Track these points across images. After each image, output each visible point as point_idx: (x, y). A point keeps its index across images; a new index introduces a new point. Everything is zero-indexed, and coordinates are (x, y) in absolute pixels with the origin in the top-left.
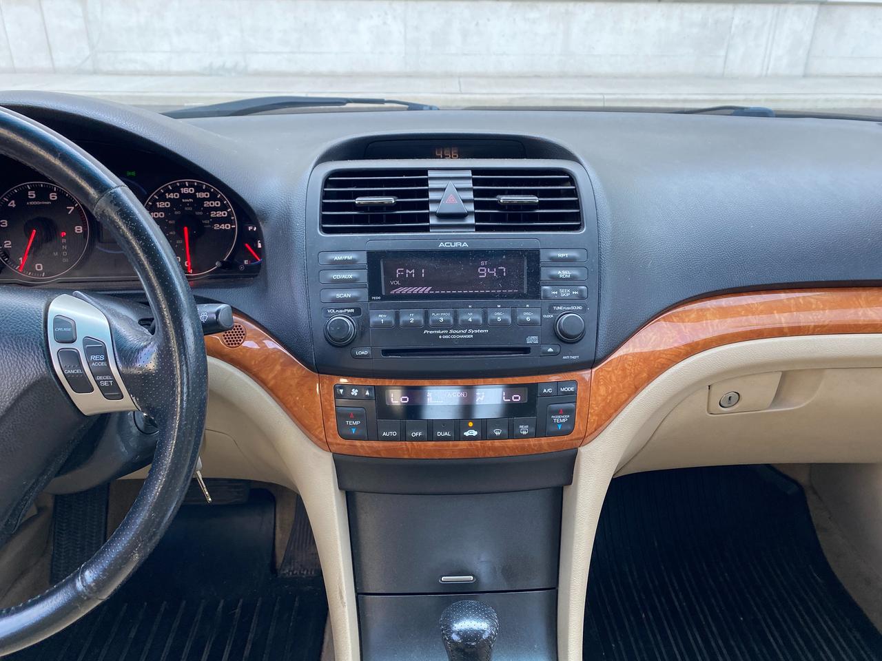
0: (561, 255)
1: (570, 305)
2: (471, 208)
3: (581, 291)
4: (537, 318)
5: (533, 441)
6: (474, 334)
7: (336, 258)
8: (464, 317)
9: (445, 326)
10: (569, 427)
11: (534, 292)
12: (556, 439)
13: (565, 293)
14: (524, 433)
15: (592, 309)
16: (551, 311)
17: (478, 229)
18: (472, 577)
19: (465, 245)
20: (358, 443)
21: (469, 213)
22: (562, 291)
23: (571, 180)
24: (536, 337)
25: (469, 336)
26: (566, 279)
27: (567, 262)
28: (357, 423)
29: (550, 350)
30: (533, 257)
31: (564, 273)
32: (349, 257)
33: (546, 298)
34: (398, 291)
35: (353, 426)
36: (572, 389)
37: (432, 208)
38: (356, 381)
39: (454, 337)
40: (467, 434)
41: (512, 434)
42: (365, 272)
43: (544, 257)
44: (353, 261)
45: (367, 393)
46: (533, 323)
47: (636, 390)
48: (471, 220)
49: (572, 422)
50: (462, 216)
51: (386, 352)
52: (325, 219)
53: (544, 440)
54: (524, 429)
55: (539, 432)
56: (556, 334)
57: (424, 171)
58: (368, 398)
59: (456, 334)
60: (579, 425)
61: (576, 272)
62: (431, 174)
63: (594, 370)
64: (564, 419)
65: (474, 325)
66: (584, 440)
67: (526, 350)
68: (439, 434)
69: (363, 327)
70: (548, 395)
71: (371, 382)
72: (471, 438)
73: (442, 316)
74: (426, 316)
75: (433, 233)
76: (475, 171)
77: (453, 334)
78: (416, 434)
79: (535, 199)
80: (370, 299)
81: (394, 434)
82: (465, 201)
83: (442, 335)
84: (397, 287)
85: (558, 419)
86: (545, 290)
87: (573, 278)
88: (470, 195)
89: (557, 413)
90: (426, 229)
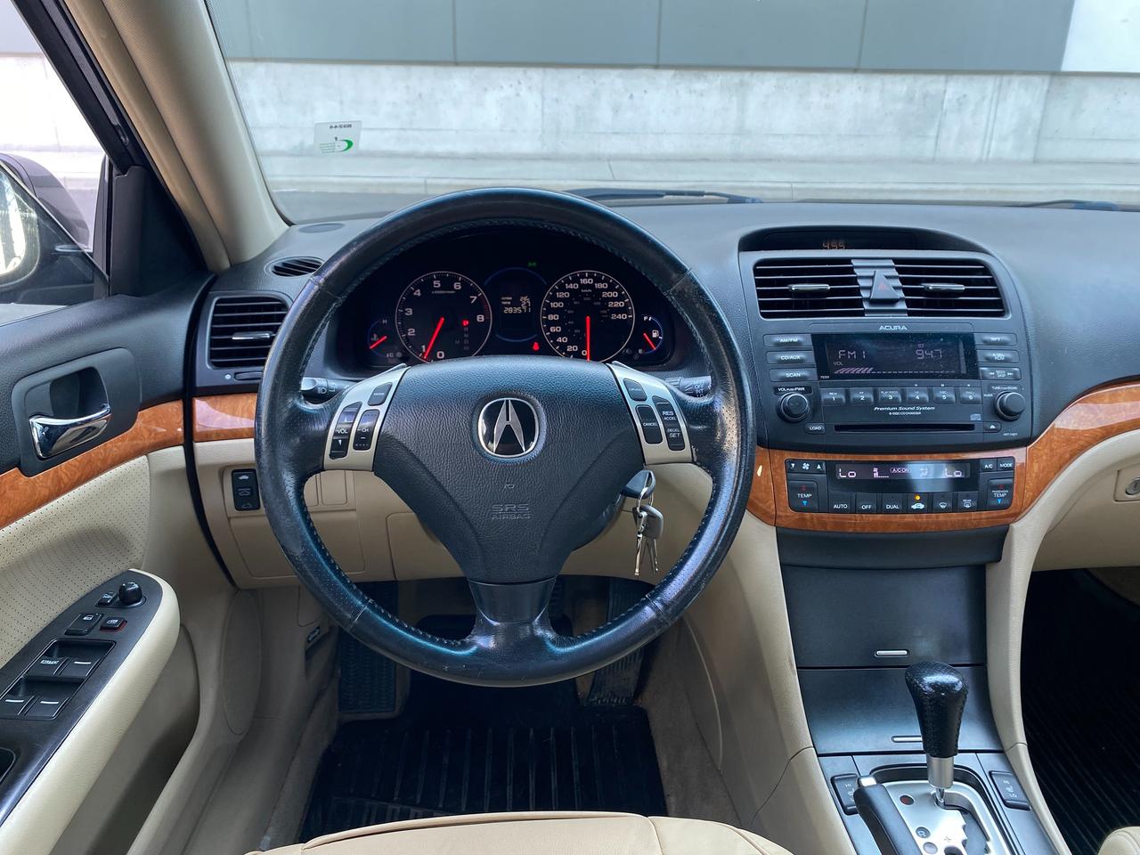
0: (994, 339)
1: (1007, 385)
2: (901, 294)
3: (1015, 372)
4: (978, 396)
5: (974, 515)
6: (922, 411)
7: (782, 341)
8: (912, 395)
9: (894, 403)
10: (1007, 502)
11: (973, 373)
12: (995, 513)
13: (1001, 374)
14: (968, 506)
15: (1026, 388)
16: (990, 391)
17: (911, 313)
18: (906, 652)
19: (904, 328)
20: (808, 515)
21: (901, 299)
22: (998, 372)
23: (986, 270)
24: (979, 415)
25: (917, 413)
26: (1001, 361)
27: (1000, 345)
28: (808, 495)
29: (993, 427)
30: (968, 340)
31: (999, 356)
32: (795, 339)
33: (984, 378)
34: (842, 371)
35: (805, 499)
36: (1010, 465)
37: (865, 294)
38: (807, 456)
39: (904, 413)
40: (914, 507)
41: (956, 507)
42: (812, 353)
43: (978, 339)
44: (798, 343)
45: (819, 467)
46: (974, 402)
47: (1060, 468)
48: (902, 306)
49: (1010, 497)
50: (893, 302)
51: (838, 428)
52: (762, 305)
53: (984, 514)
54: (967, 504)
55: (981, 506)
56: (996, 411)
57: (848, 261)
58: (820, 472)
59: (905, 411)
60: (1016, 500)
61: (1009, 355)
62: (855, 263)
63: (1029, 447)
64: (1003, 493)
65: (921, 403)
66: (1016, 516)
67: (970, 427)
68: (888, 507)
69: (816, 403)
70: (989, 470)
71: (821, 457)
72: (918, 511)
73: (891, 395)
74: (876, 394)
75: (867, 317)
76: (896, 261)
77: (901, 411)
78: (866, 507)
79: (962, 287)
80: (819, 379)
81: (845, 506)
82: (896, 288)
83: (892, 411)
84: (840, 367)
85: (997, 493)
86: (983, 371)
87: (1006, 360)
88: (898, 283)
89: (997, 487)
90: (862, 314)
